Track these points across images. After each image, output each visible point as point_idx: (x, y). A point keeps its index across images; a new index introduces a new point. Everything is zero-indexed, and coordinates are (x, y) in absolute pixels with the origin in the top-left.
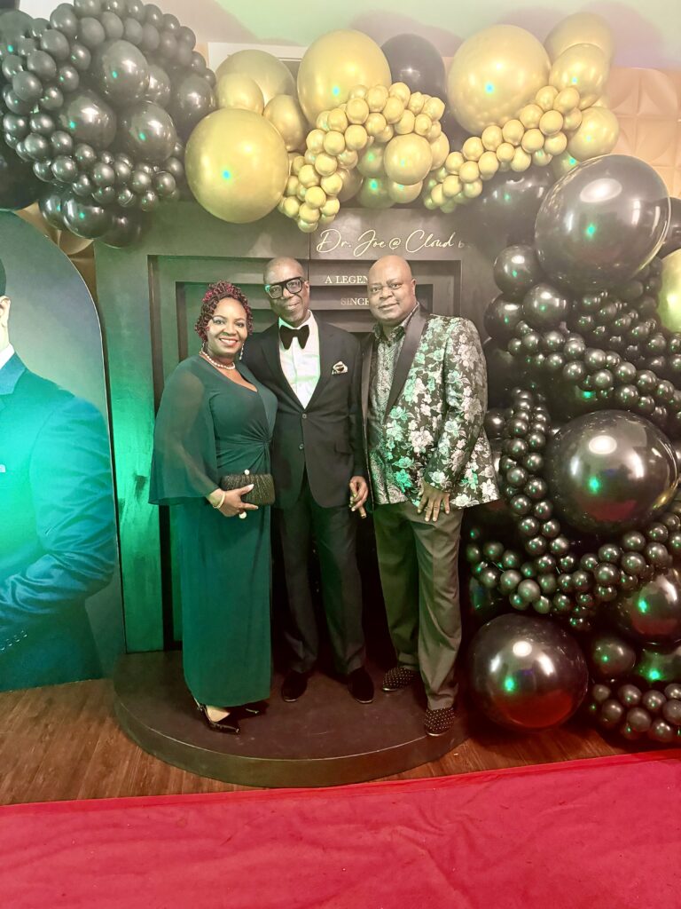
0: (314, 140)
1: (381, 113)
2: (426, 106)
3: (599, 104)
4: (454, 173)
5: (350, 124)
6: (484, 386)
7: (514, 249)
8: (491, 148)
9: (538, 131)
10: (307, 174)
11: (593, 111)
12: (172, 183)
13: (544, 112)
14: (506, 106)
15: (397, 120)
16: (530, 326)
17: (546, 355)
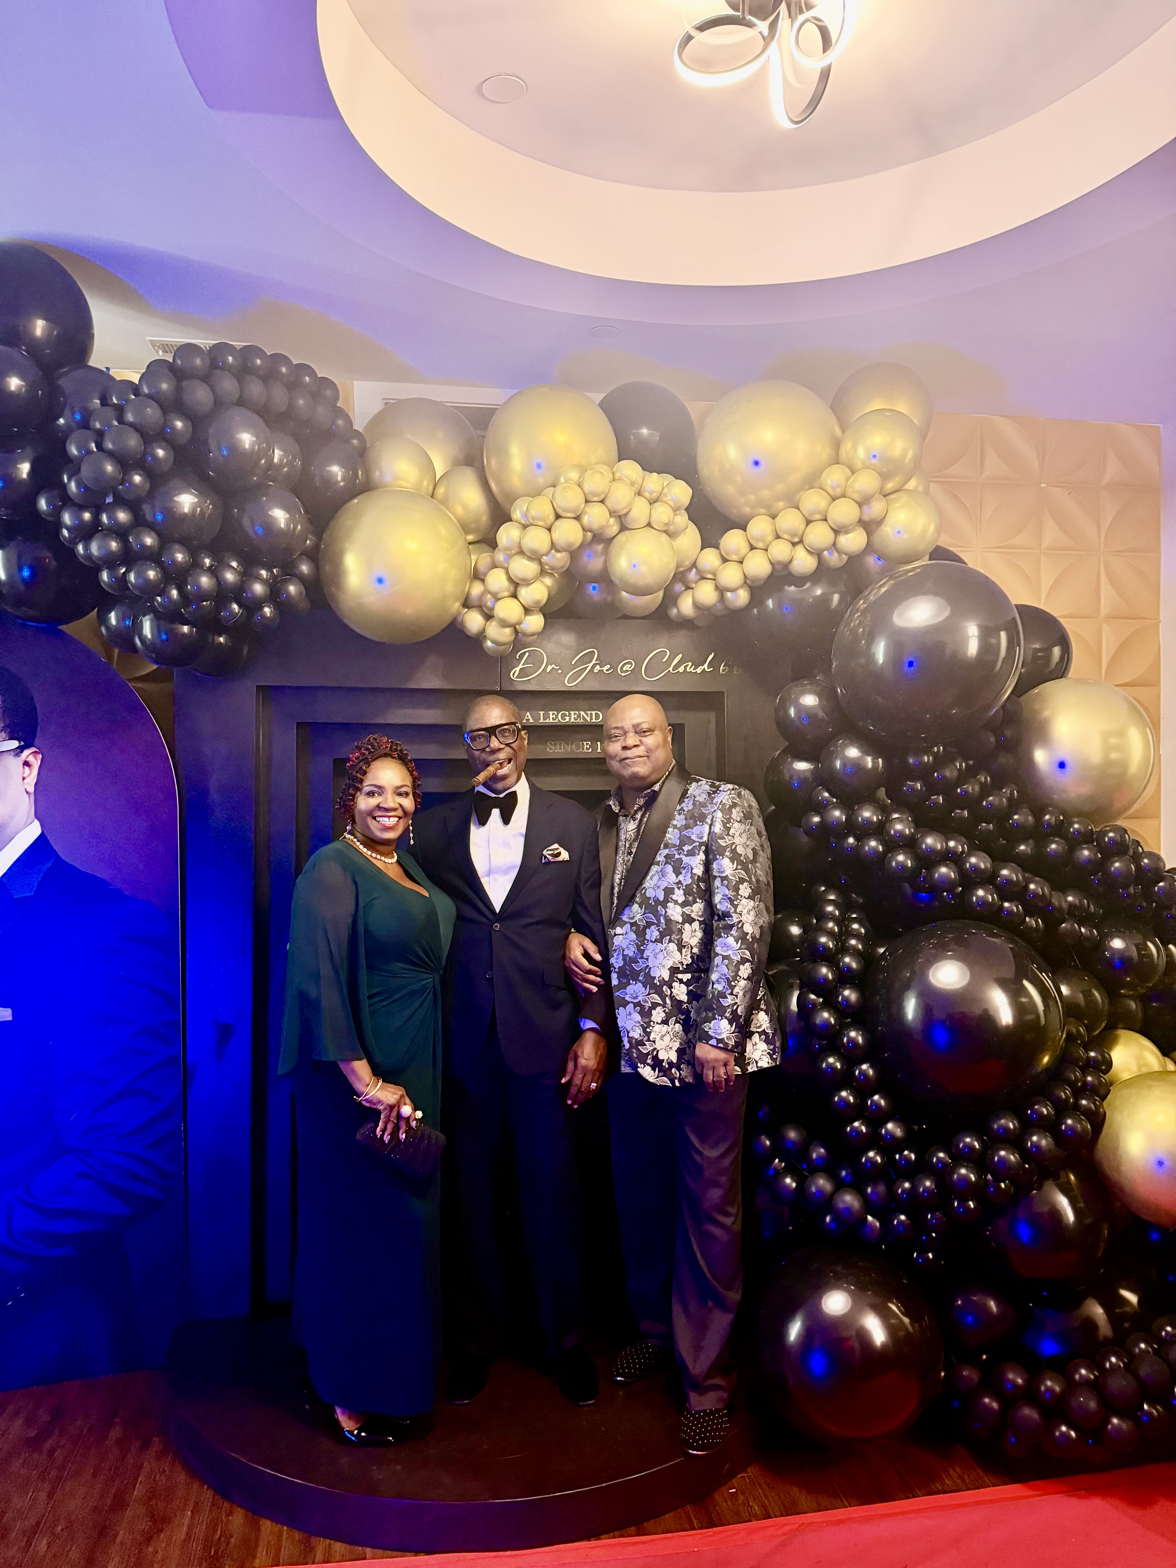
0: (507, 535)
1: (602, 502)
2: (665, 490)
3: (912, 484)
4: (710, 576)
5: (558, 517)
6: (768, 882)
7: (804, 685)
8: (761, 545)
9: (826, 522)
10: (497, 580)
11: (903, 498)
12: (301, 593)
13: (834, 500)
14: (780, 488)
15: (625, 511)
16: (832, 795)
17: (857, 839)
